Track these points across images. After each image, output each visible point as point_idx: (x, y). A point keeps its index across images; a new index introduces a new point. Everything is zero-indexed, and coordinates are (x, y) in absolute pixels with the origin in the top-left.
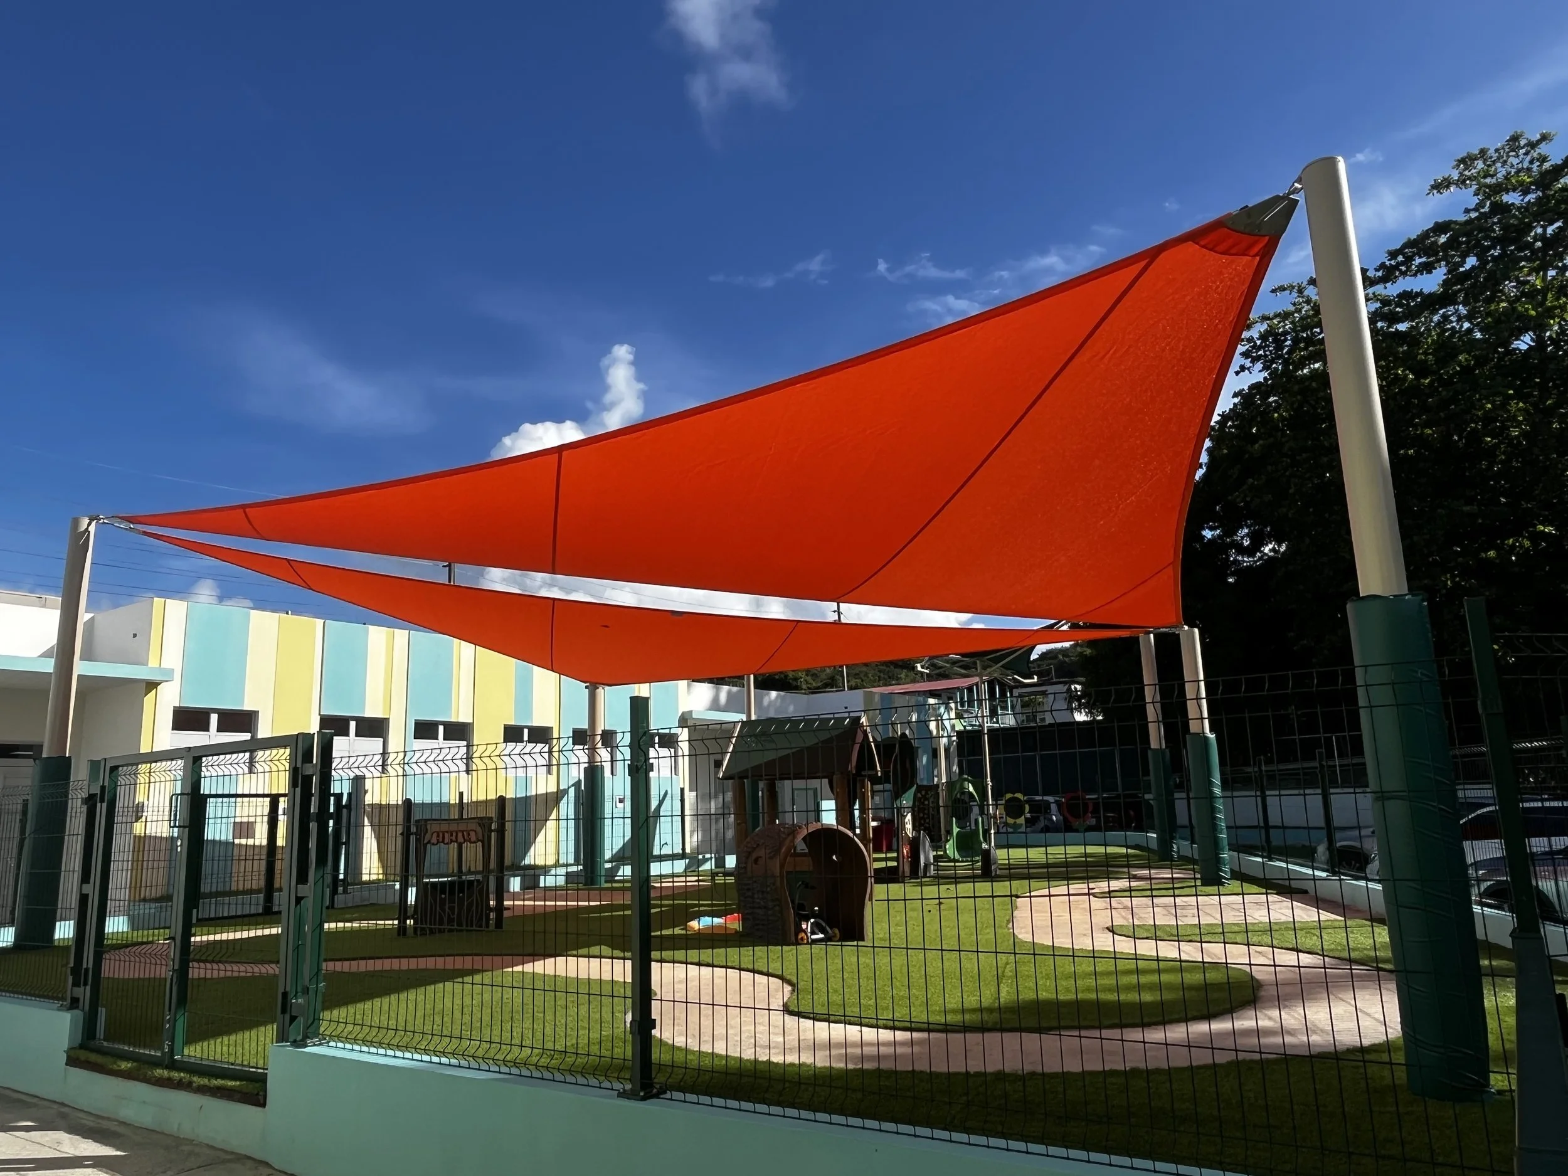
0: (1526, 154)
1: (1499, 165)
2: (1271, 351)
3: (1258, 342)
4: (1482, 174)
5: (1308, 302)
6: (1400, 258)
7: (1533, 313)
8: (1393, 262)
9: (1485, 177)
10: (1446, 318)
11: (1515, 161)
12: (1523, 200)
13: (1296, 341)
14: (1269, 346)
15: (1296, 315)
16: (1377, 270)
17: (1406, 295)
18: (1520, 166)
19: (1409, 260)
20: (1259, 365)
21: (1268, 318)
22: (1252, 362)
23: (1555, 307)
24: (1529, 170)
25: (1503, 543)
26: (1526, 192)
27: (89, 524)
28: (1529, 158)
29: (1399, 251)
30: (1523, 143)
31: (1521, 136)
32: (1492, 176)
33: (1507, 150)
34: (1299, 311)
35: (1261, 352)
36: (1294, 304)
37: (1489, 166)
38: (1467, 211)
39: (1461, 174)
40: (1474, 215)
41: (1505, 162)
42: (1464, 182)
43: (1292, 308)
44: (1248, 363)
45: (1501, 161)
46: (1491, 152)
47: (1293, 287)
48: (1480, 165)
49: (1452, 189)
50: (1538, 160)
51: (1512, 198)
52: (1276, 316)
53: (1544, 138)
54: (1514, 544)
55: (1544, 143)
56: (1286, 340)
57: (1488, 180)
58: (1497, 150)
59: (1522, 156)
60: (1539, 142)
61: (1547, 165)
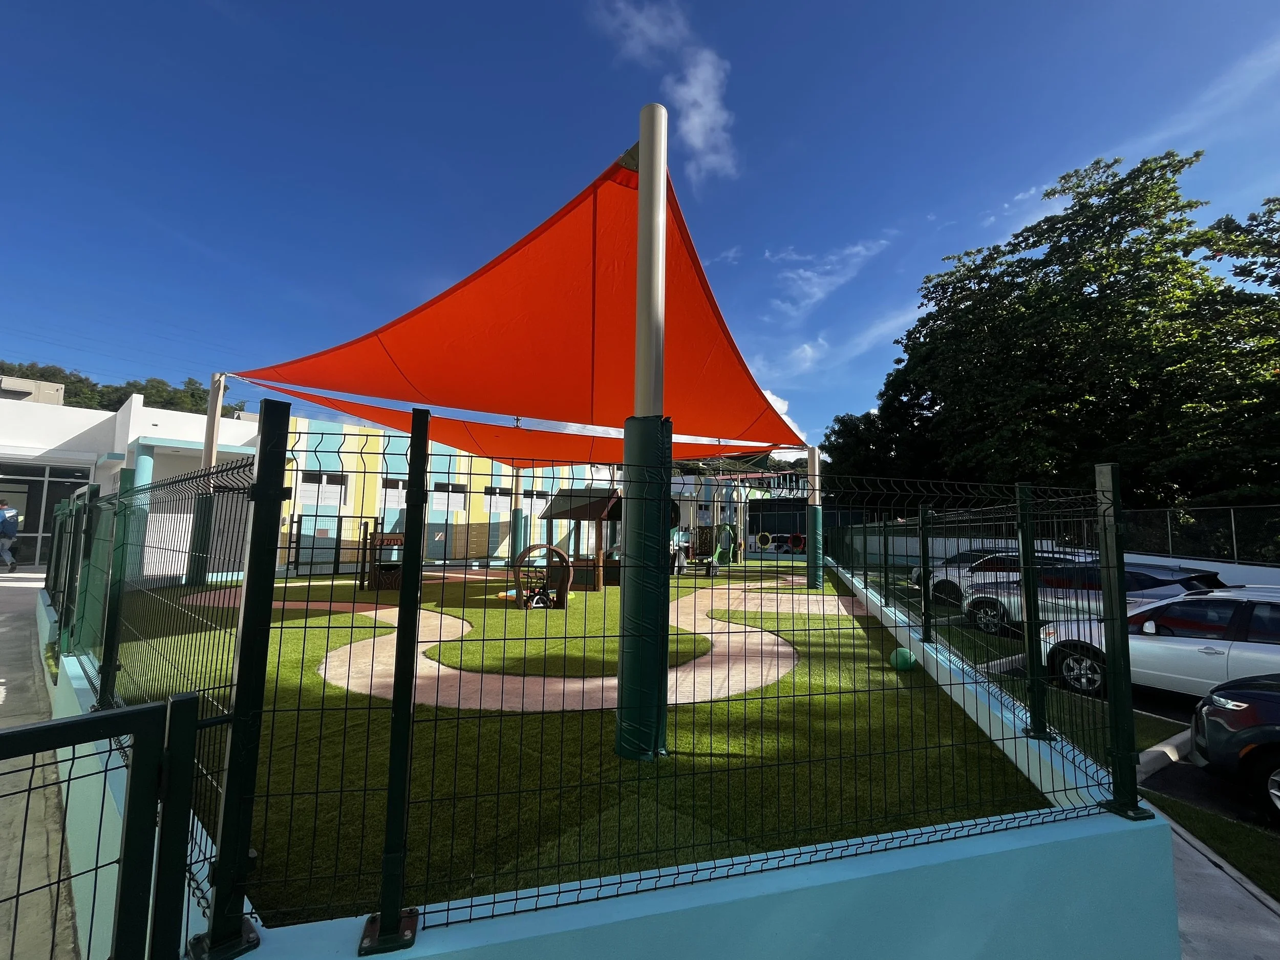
0: (1104, 172)
1: (1086, 179)
2: (940, 295)
3: (932, 289)
4: (1076, 186)
5: (964, 266)
6: (1021, 239)
7: (1093, 269)
8: (1016, 241)
9: (1077, 188)
10: (1046, 274)
11: (1096, 177)
12: (1100, 201)
13: (954, 288)
14: (938, 292)
15: (957, 274)
16: (1006, 246)
17: (1021, 261)
18: (1100, 180)
19: (1026, 239)
20: (933, 303)
21: (941, 276)
22: (928, 301)
23: (1107, 266)
24: (1106, 182)
25: (1063, 406)
26: (1102, 196)
27: (220, 377)
28: (1106, 175)
29: (1021, 234)
30: (1102, 165)
31: (1101, 161)
32: (1082, 187)
33: (1092, 170)
34: (959, 271)
35: (934, 295)
36: (956, 267)
37: (1080, 180)
38: (1066, 209)
39: (1063, 186)
40: (1069, 211)
41: (1091, 177)
42: (1064, 191)
43: (955, 270)
44: (926, 302)
45: (1088, 177)
46: (1082, 172)
47: (955, 257)
48: (1074, 180)
49: (1056, 196)
50: (1112, 176)
51: (1094, 201)
52: (945, 274)
53: (1116, 161)
54: (1069, 406)
55: (1116, 165)
56: (949, 288)
57: (1080, 190)
58: (1085, 171)
59: (1101, 174)
60: (1113, 164)
61: (1117, 179)
